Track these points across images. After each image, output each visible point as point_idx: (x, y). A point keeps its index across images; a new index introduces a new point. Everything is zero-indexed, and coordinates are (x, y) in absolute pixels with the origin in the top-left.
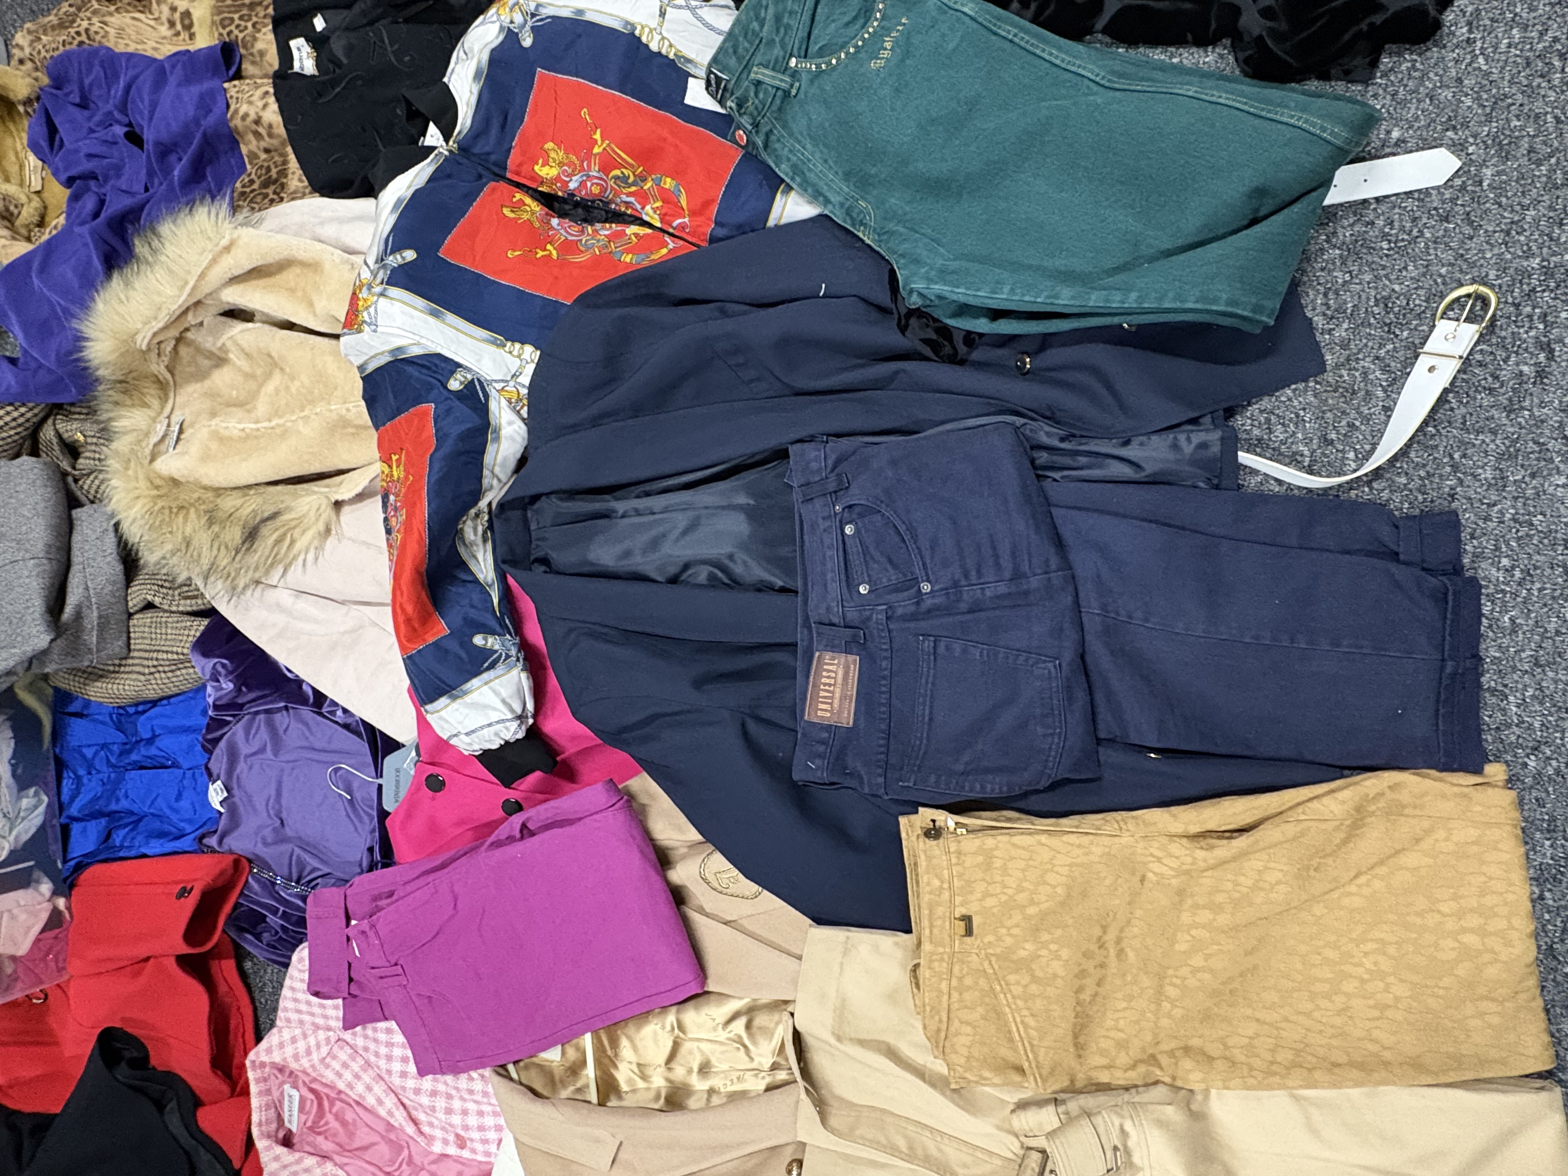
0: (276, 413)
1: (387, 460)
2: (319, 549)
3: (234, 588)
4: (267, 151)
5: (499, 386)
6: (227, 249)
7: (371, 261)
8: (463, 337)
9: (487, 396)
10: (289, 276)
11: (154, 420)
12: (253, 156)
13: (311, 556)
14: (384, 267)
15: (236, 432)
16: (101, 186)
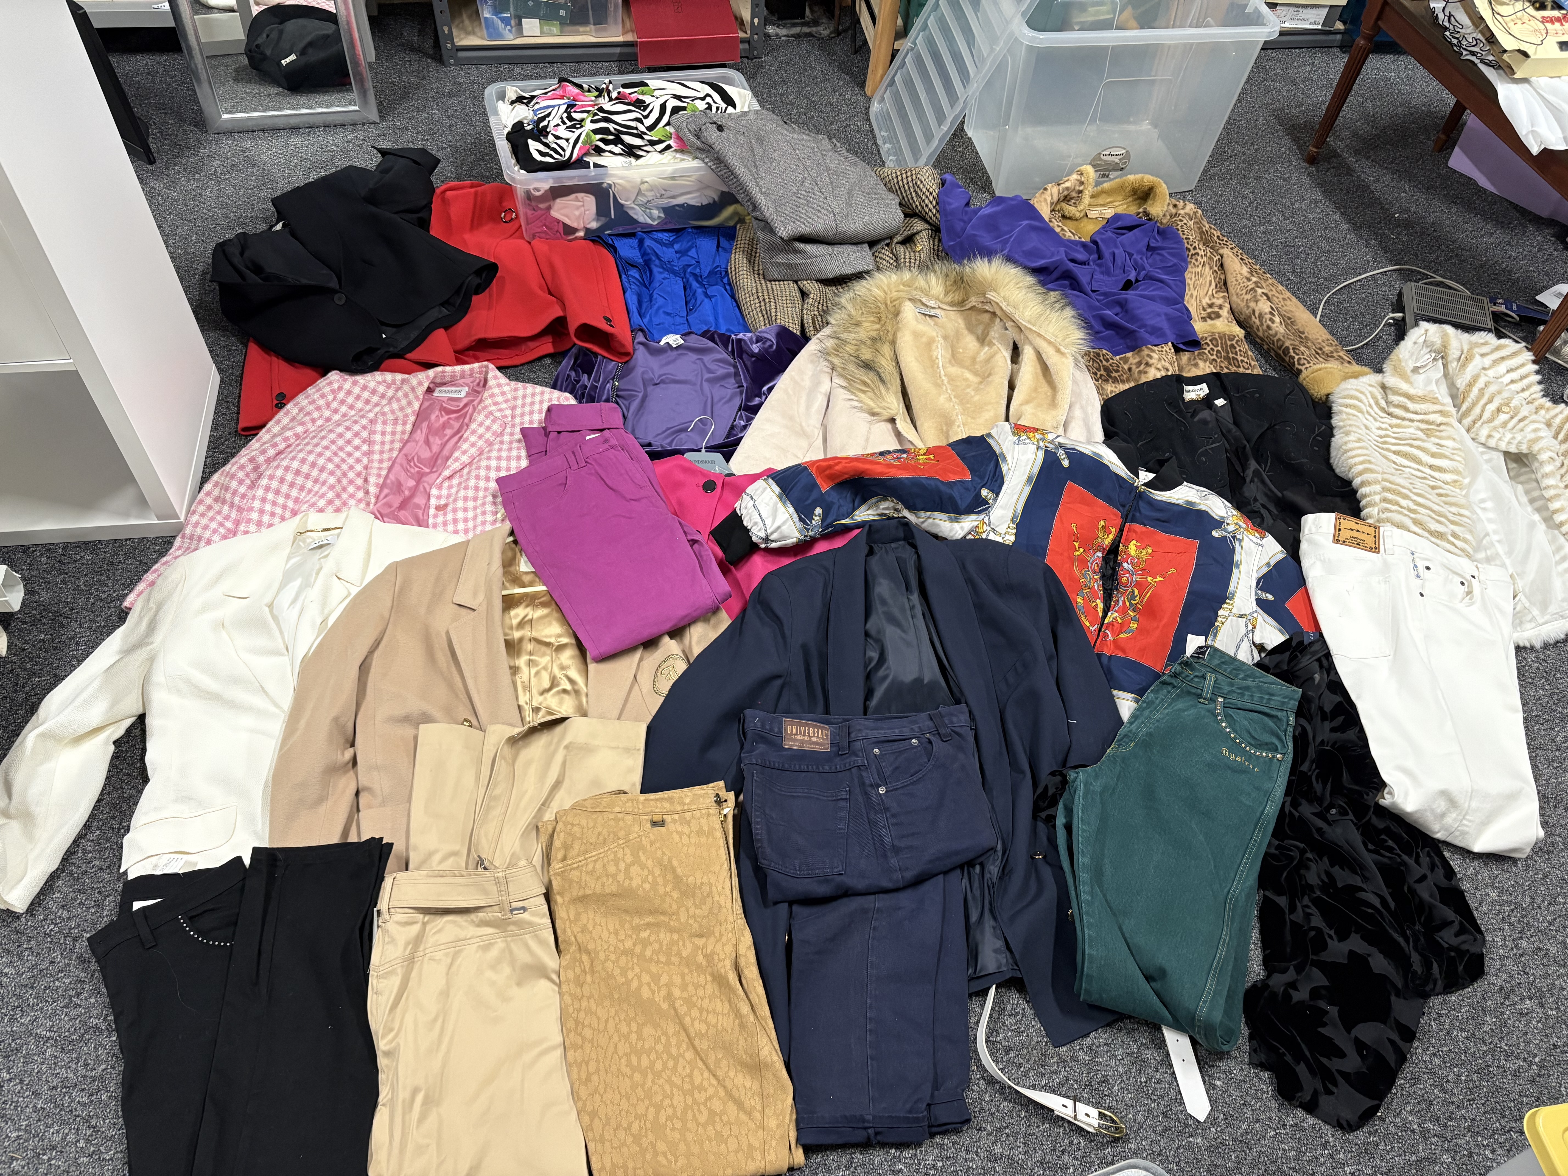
0: (951, 379)
1: (929, 451)
2: (861, 410)
3: (828, 354)
4: (1130, 369)
5: (986, 520)
6: (1058, 351)
7: (1060, 440)
8: (1016, 497)
9: (979, 513)
10: (1045, 388)
11: (937, 299)
12: (1126, 360)
13: (856, 404)
14: (1057, 448)
15: (935, 353)
16: (1094, 261)
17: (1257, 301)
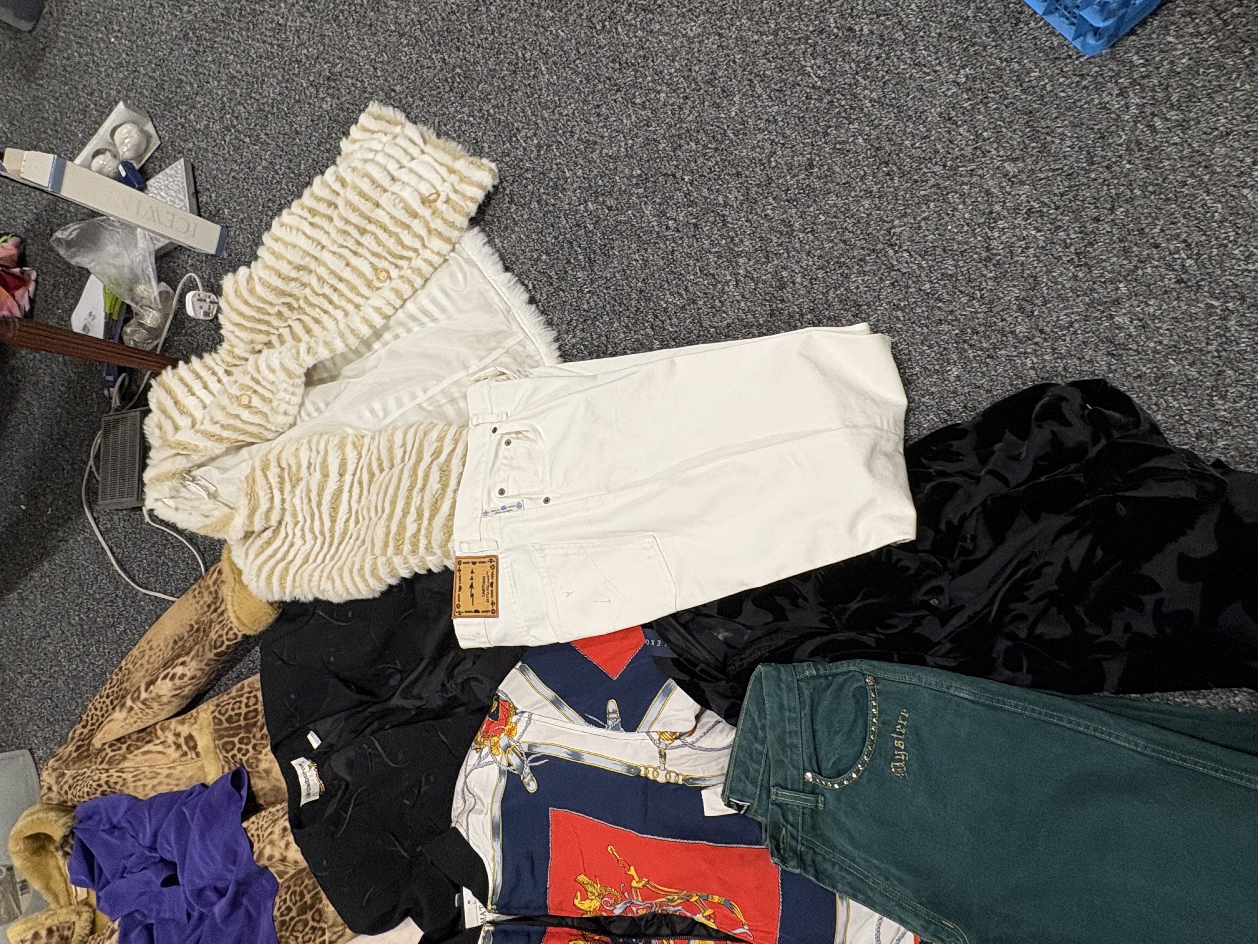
17: (159, 696)
